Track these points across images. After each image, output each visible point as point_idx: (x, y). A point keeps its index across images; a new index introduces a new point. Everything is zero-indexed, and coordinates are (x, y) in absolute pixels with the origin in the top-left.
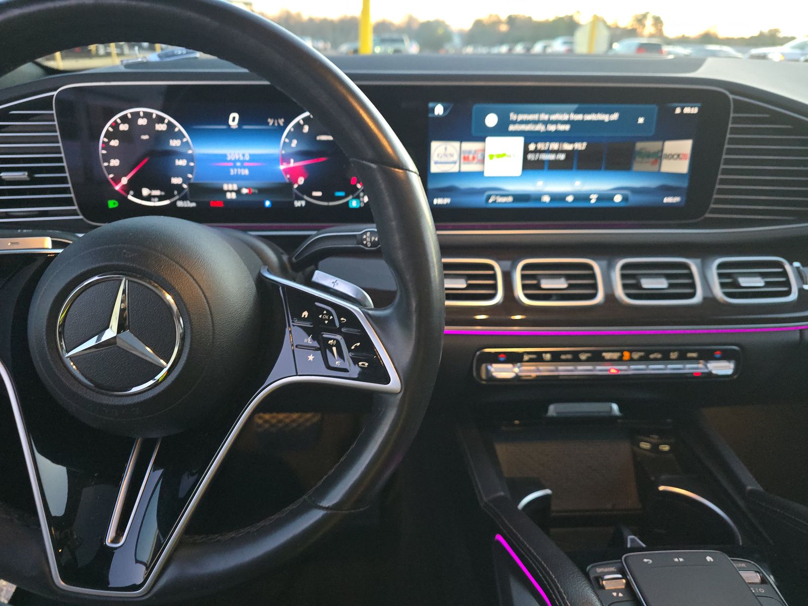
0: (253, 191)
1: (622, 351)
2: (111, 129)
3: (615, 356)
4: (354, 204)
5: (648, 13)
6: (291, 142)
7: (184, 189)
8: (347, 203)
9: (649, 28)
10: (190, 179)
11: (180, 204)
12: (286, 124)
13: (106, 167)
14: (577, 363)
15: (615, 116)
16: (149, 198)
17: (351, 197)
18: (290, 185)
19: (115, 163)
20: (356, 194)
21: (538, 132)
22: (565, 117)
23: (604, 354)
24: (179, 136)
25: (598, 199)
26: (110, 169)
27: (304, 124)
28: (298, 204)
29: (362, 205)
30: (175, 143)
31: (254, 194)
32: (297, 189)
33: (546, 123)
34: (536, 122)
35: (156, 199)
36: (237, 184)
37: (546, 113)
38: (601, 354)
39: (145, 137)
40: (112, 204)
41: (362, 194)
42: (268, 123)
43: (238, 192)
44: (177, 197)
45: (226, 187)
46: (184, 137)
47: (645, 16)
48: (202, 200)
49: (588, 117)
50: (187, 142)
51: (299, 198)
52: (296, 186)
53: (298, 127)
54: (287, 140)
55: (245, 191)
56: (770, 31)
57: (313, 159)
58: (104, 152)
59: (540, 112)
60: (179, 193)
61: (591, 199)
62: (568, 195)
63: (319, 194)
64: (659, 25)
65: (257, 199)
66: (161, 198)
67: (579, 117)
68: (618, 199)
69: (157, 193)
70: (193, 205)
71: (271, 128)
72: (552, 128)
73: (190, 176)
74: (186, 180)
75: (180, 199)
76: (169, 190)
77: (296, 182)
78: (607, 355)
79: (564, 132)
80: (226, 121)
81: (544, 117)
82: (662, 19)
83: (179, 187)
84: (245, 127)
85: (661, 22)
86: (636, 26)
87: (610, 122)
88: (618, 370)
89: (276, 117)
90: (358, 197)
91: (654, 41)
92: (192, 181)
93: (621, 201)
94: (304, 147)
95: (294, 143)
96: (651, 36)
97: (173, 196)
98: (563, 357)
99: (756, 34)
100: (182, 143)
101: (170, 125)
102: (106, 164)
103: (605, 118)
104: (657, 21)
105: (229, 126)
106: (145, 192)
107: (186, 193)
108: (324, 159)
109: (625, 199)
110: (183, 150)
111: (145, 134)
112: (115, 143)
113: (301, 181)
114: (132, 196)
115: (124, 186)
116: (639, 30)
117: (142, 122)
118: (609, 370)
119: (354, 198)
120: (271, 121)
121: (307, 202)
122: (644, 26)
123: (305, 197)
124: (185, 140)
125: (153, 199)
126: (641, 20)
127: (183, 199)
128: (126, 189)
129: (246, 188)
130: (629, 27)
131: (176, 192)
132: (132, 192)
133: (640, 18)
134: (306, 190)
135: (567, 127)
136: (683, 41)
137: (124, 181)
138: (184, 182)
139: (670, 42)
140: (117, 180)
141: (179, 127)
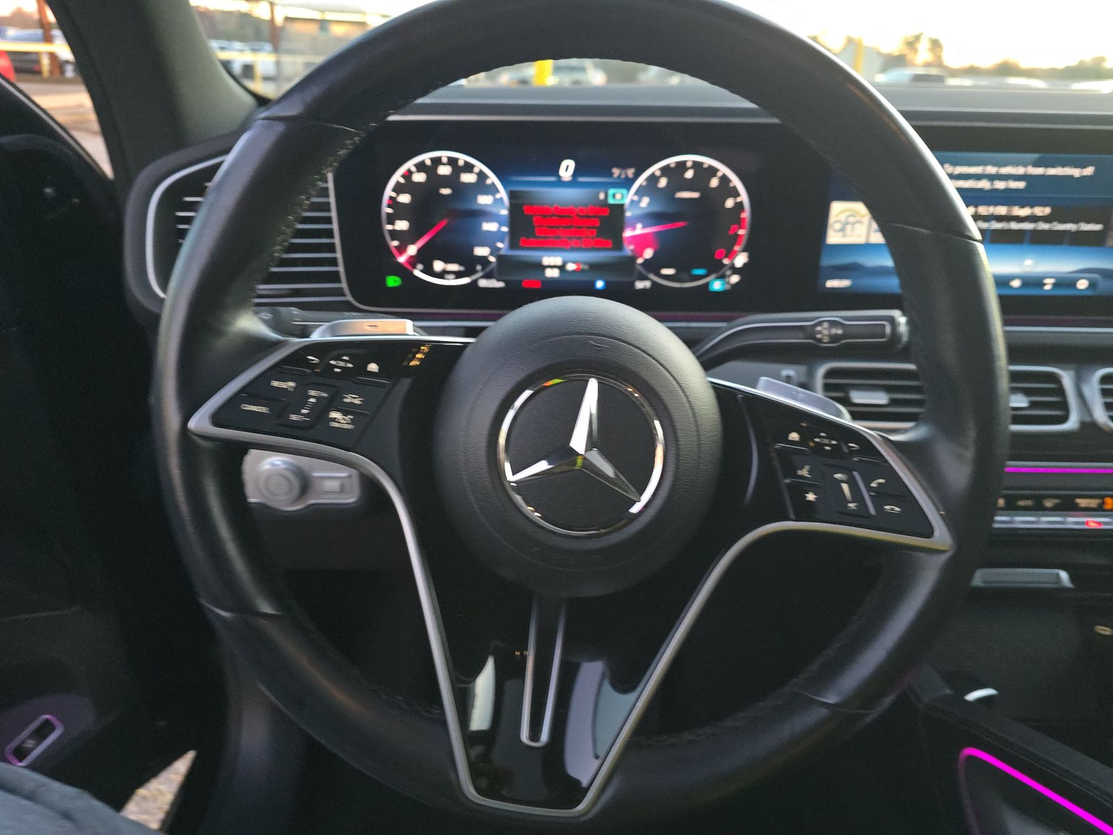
0: (582, 266)
1: (1102, 497)
2: (402, 181)
3: (1093, 503)
4: (717, 286)
5: (921, 34)
6: (640, 201)
7: (490, 262)
8: (707, 285)
9: (923, 55)
10: (499, 249)
11: (483, 283)
12: (637, 175)
13: (390, 231)
14: (1041, 512)
15: (1089, 171)
16: (441, 275)
17: (713, 276)
18: (632, 259)
19: (402, 225)
20: (721, 272)
21: (981, 190)
22: (1020, 170)
23: (1079, 501)
24: (492, 190)
25: (1055, 285)
26: (395, 234)
27: (662, 176)
28: (640, 285)
29: (728, 287)
30: (484, 200)
31: (583, 271)
32: (643, 265)
33: (992, 178)
34: (978, 177)
35: (452, 276)
36: (562, 257)
37: (994, 165)
38: (1074, 500)
39: (446, 191)
40: (393, 281)
41: (728, 273)
42: (611, 175)
43: (562, 268)
44: (480, 274)
45: (546, 261)
46: (498, 191)
47: (917, 38)
48: (511, 278)
49: (1052, 171)
50: (501, 199)
51: (643, 278)
52: (640, 261)
53: (653, 179)
54: (636, 198)
55: (571, 267)
56: (1094, 59)
57: (666, 224)
58: (390, 211)
59: (985, 164)
60: (483, 269)
61: (1045, 284)
62: (1013, 278)
63: (669, 271)
64: (938, 49)
65: (586, 278)
66: (458, 275)
67: (1039, 171)
68: (1082, 284)
69: (454, 267)
70: (501, 285)
71: (617, 181)
72: (1000, 185)
73: (500, 245)
74: (495, 251)
75: (482, 277)
76: (470, 264)
77: (641, 255)
78: (1082, 502)
79: (1017, 190)
80: (555, 171)
81: (991, 170)
82: (942, 42)
83: (483, 261)
84: (581, 179)
85: (940, 46)
86: (906, 51)
87: (1083, 178)
88: (1099, 523)
89: (624, 166)
90: (722, 277)
91: (934, 71)
92: (502, 253)
93: (1087, 288)
94: (657, 208)
95: (645, 201)
96: (927, 65)
97: (475, 272)
98: (1022, 503)
99: (1073, 63)
100: (496, 200)
101: (482, 176)
102: (389, 227)
103: (1076, 172)
104: (936, 44)
105: (559, 177)
106: (438, 266)
107: (492, 269)
108: (682, 224)
109: (1093, 285)
110: (494, 210)
111: (445, 187)
112: (405, 198)
113: (648, 253)
114: (421, 271)
115: (411, 257)
116: (910, 57)
117: (444, 170)
118: (1087, 523)
119: (718, 278)
120: (616, 172)
121: (654, 283)
122: (916, 51)
123: (652, 276)
124: (498, 196)
125: (447, 276)
126: (912, 44)
127: (488, 276)
128: (413, 261)
129: (574, 262)
130: (896, 52)
131: (479, 267)
132: (420, 266)
133: (911, 40)
134: (652, 266)
135: (1021, 185)
136: (971, 71)
137: (412, 250)
138: (491, 254)
139: (955, 73)
140: (402, 250)
141: (492, 178)
